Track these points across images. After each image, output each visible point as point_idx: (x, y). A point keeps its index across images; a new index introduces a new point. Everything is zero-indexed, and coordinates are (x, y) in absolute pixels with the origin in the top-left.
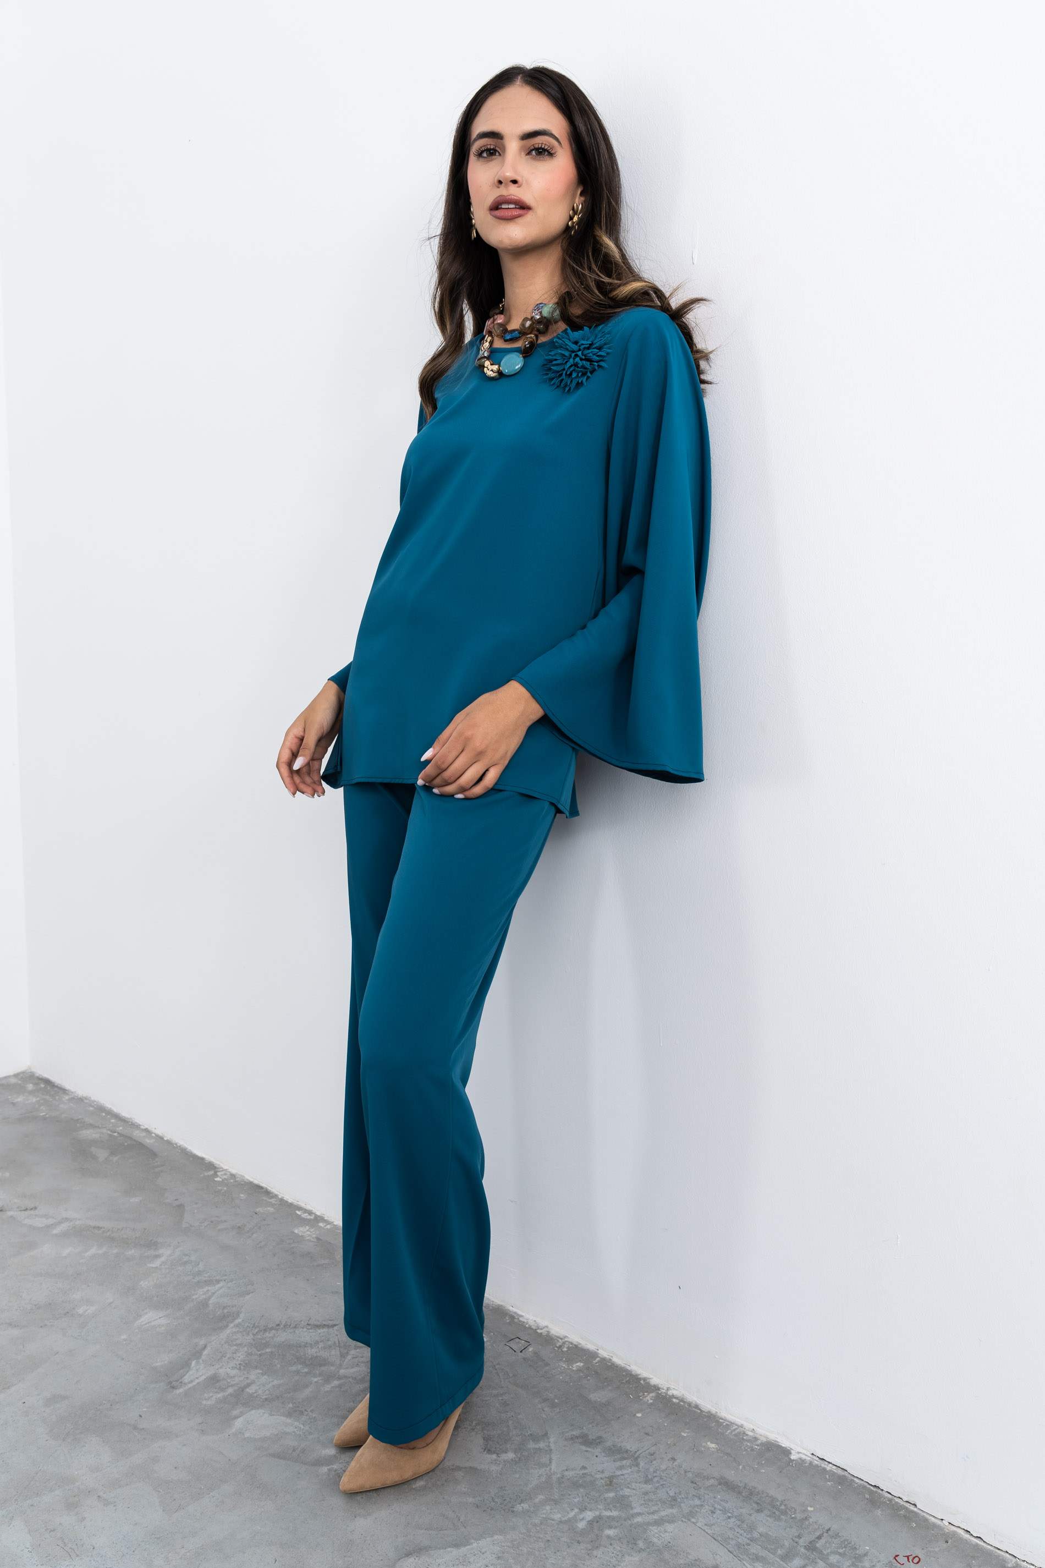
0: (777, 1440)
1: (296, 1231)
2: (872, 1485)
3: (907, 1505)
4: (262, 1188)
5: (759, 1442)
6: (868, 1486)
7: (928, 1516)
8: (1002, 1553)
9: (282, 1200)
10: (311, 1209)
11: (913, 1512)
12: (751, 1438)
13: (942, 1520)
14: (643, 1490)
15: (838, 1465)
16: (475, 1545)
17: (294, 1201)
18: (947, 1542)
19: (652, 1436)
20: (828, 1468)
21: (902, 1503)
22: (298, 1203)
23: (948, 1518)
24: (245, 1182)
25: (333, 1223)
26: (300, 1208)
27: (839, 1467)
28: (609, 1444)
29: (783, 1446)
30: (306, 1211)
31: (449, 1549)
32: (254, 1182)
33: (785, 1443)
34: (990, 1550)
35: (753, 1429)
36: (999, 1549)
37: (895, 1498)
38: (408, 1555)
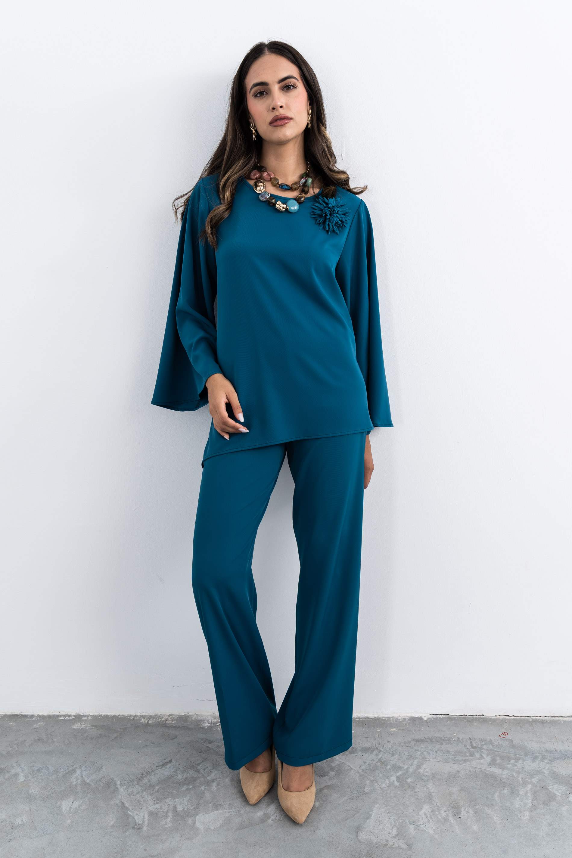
0: (412, 715)
1: (75, 727)
3: (480, 716)
5: (407, 720)
6: (461, 716)
7: (491, 717)
8: (524, 717)
9: (39, 716)
10: (66, 713)
11: (483, 718)
12: (402, 720)
13: (496, 716)
14: (396, 759)
16: (373, 813)
17: (49, 714)
18: (506, 723)
19: (369, 737)
20: (441, 717)
22: (53, 714)
23: (498, 714)
25: (89, 715)
26: (60, 716)
27: (445, 714)
28: (359, 748)
29: (417, 717)
31: (368, 821)
33: (417, 715)
34: (519, 718)
35: (400, 716)
36: (522, 717)
37: (473, 716)
38: (357, 833)
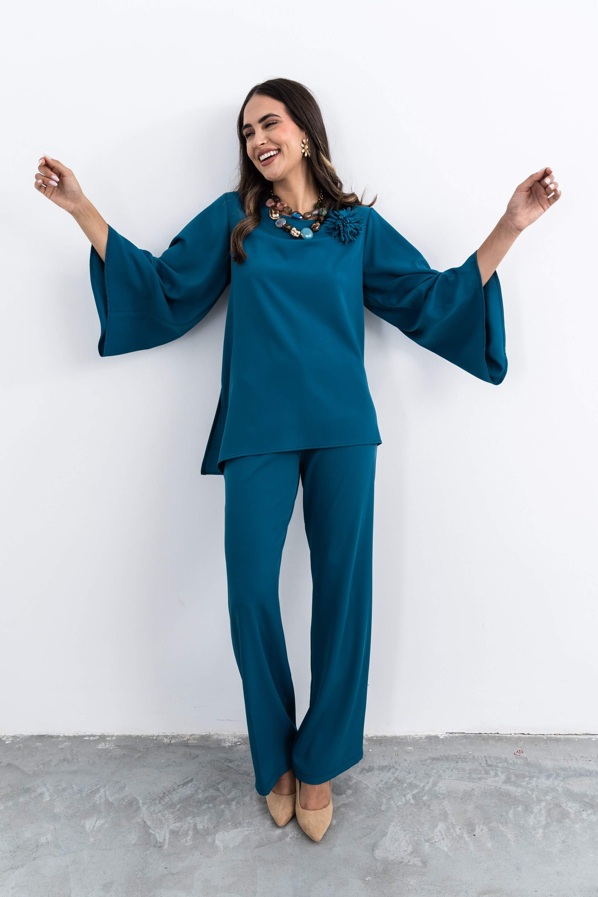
0: (428, 734)
1: (99, 747)
2: (477, 734)
3: (495, 735)
4: (43, 736)
5: (423, 738)
7: (506, 735)
8: (539, 736)
9: (65, 736)
11: (499, 736)
12: (419, 738)
13: (511, 734)
14: (412, 778)
15: (460, 732)
16: (389, 831)
17: (75, 734)
18: (522, 741)
19: (386, 756)
20: (457, 735)
21: (493, 735)
23: (513, 733)
24: (28, 737)
26: (86, 736)
28: (376, 767)
30: (89, 736)
31: (383, 839)
32: (34, 735)
33: (433, 734)
34: (534, 737)
35: (416, 735)
36: (537, 735)
37: (489, 734)
38: (373, 850)
